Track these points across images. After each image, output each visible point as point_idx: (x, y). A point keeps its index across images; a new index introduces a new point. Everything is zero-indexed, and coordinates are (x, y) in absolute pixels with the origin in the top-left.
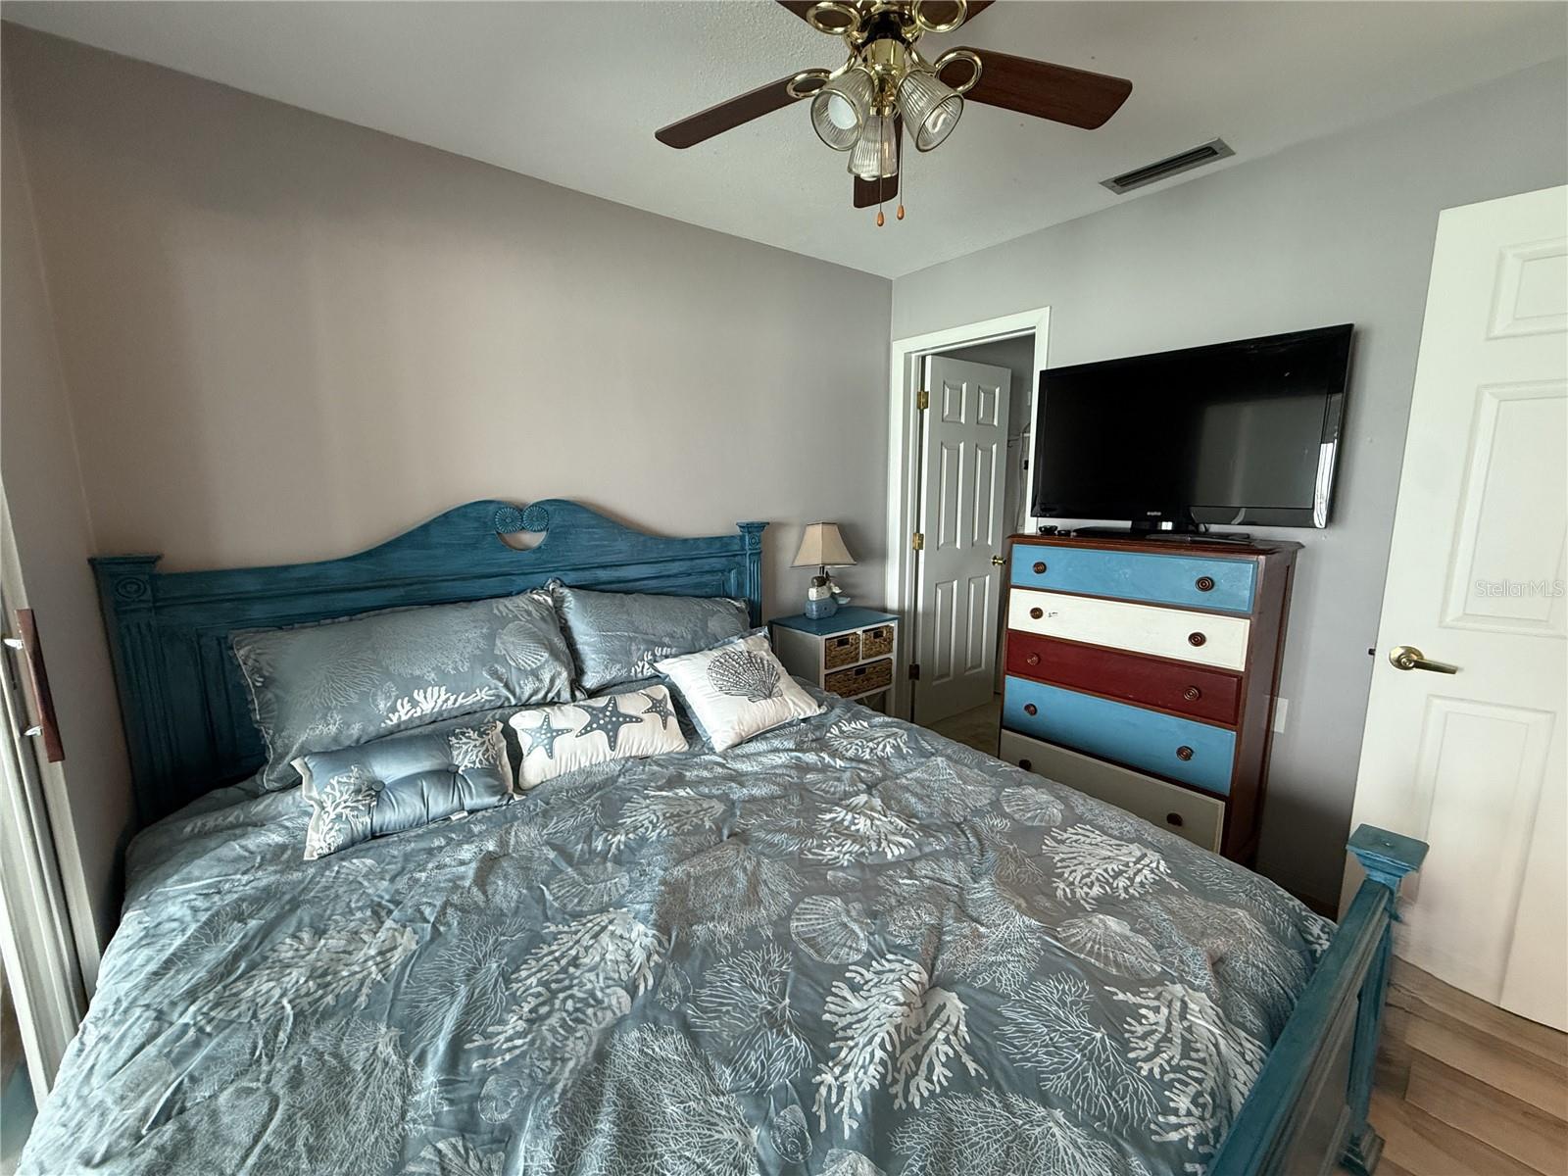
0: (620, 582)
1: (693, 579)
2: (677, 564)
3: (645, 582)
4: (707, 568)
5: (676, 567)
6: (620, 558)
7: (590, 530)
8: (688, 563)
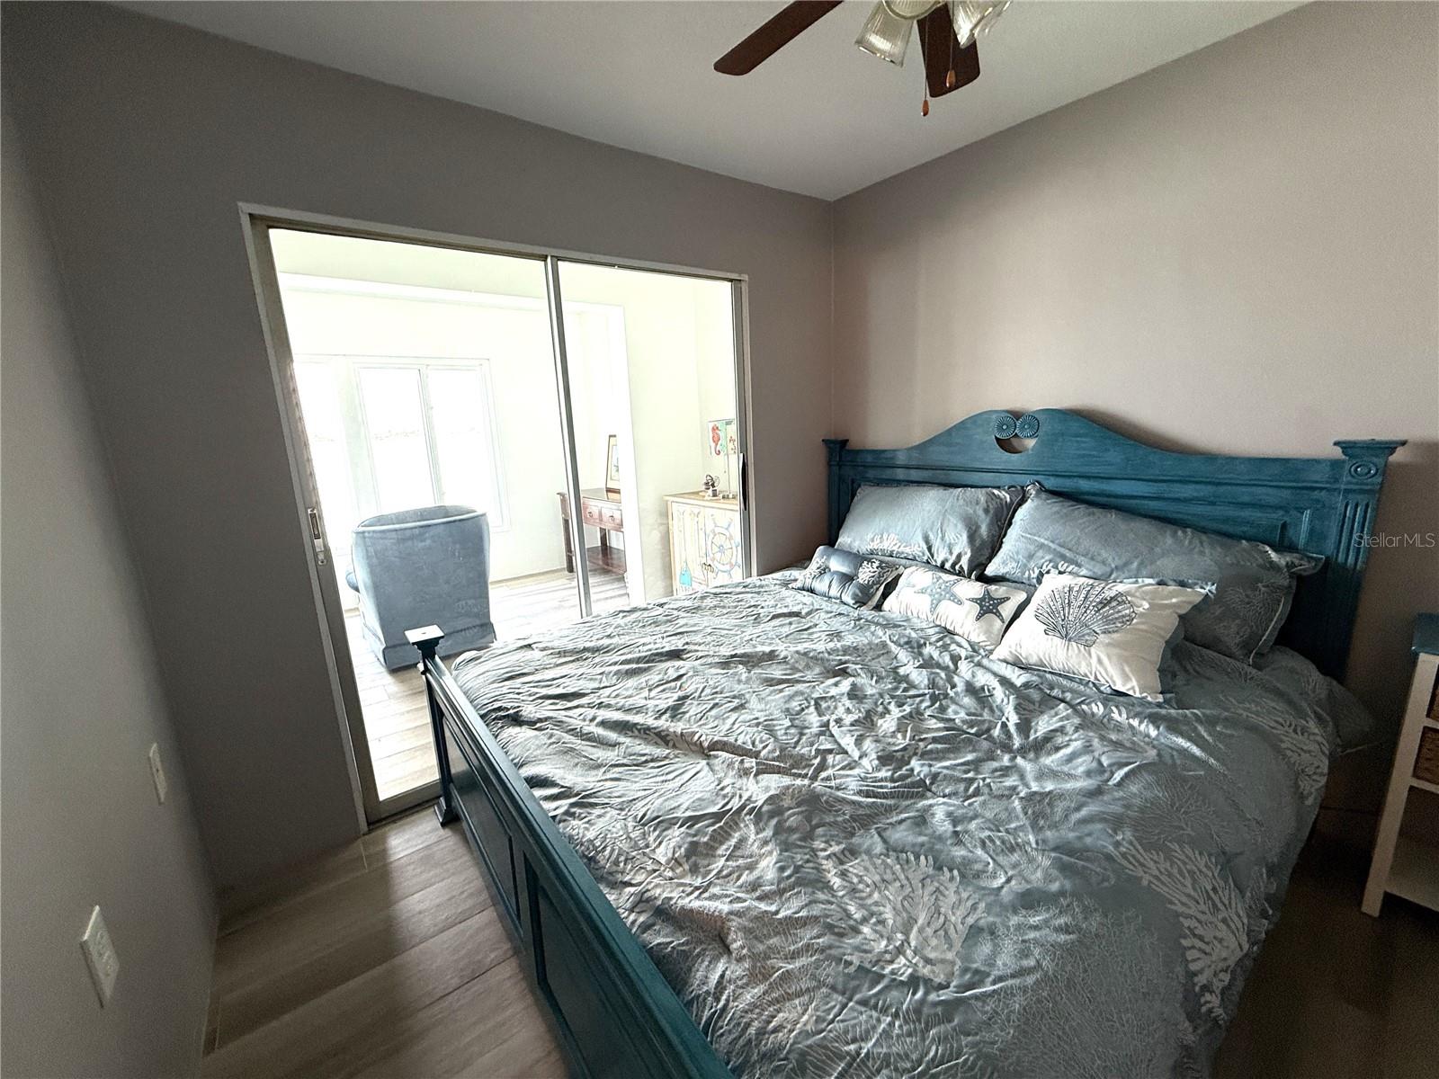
0: (1109, 496)
1: (1219, 511)
2: (1192, 486)
3: (1138, 501)
4: (1246, 499)
5: (1188, 491)
6: (1111, 470)
7: (1079, 439)
8: (1210, 489)
